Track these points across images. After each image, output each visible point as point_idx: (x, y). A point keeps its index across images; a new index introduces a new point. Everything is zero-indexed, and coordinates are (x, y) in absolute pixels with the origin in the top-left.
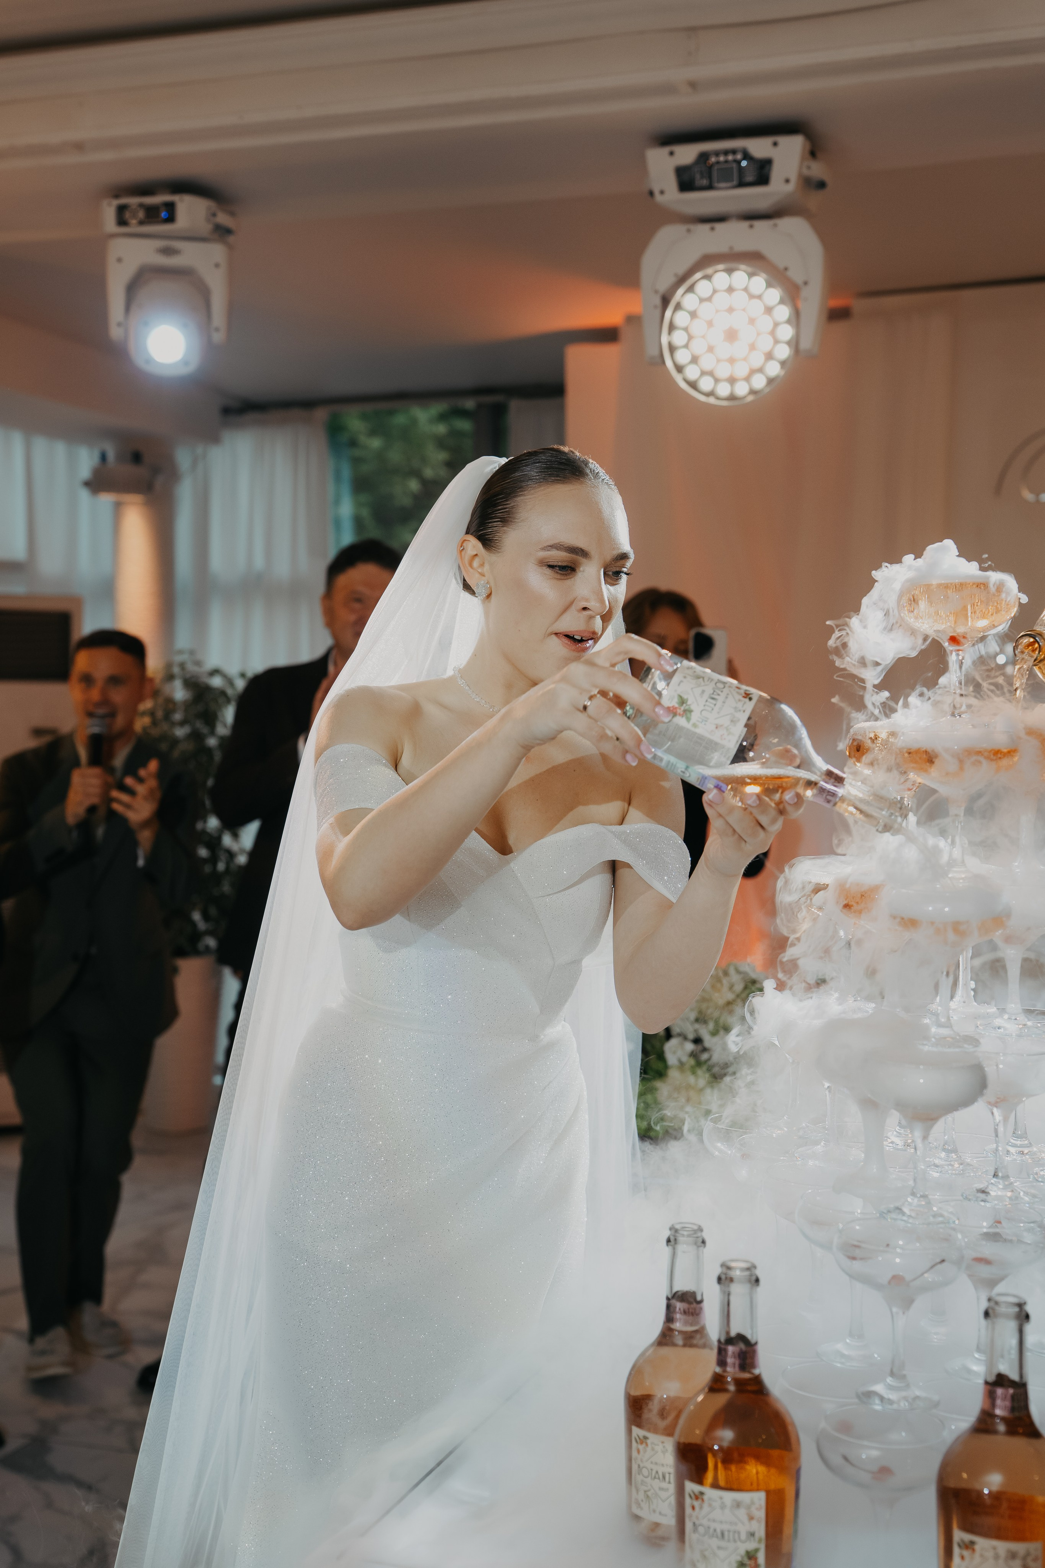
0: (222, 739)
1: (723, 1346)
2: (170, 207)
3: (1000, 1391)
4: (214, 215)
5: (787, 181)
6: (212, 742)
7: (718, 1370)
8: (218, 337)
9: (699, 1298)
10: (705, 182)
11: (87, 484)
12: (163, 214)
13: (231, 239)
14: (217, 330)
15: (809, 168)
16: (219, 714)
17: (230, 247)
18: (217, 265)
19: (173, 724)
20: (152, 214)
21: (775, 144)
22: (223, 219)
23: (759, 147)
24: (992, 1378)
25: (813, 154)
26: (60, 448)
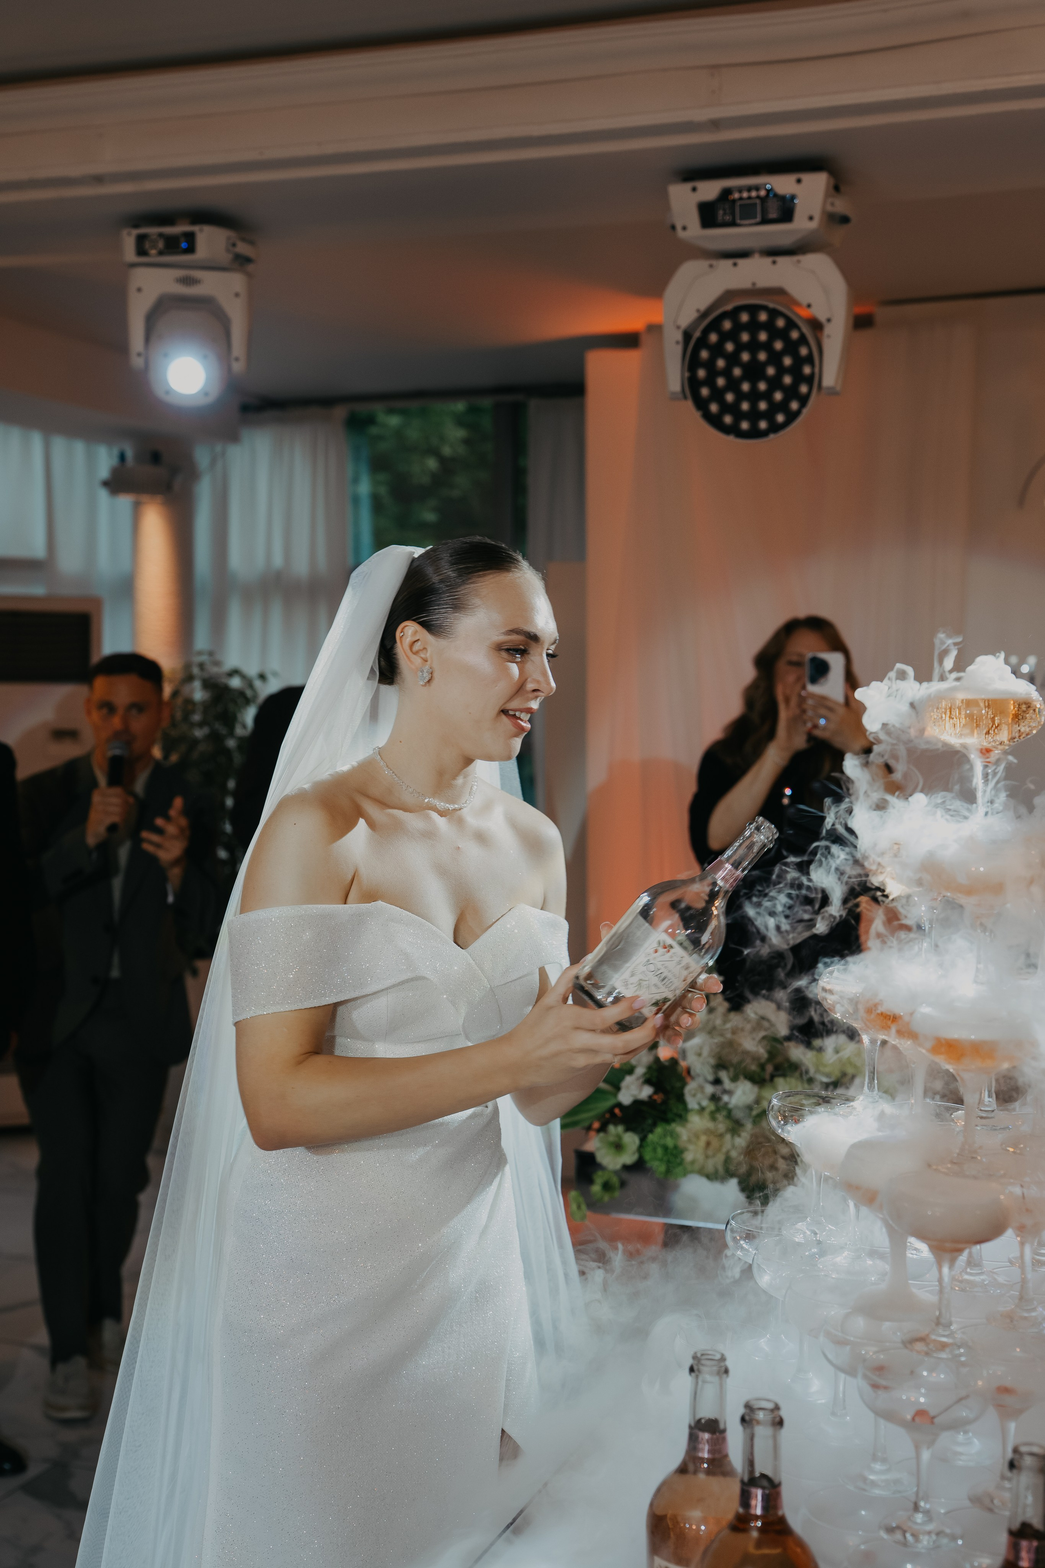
0: (241, 739)
1: (746, 1488)
2: (190, 237)
3: (1024, 1544)
4: (234, 245)
5: (811, 218)
6: (231, 743)
7: (741, 1510)
8: (238, 367)
9: (722, 1426)
10: (728, 218)
11: (106, 484)
12: (184, 245)
13: (251, 267)
14: (237, 359)
15: (832, 204)
16: (239, 716)
17: (249, 275)
18: (237, 295)
19: (192, 725)
20: (172, 245)
21: (799, 181)
22: (243, 248)
23: (783, 184)
24: (1016, 1526)
25: (837, 189)
26: (79, 447)
